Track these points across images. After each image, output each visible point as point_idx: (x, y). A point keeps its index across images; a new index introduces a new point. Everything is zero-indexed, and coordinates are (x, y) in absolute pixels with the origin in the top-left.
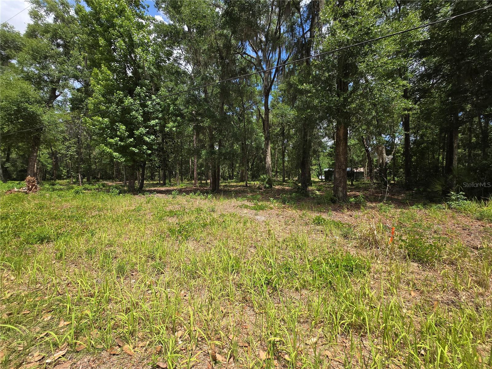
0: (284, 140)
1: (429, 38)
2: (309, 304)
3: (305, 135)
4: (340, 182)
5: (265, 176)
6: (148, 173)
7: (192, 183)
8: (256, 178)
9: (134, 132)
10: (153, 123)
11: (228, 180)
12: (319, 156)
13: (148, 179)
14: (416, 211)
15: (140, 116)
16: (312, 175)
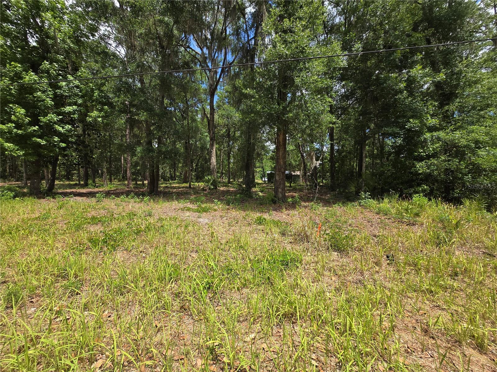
0: (229, 141)
1: (347, 66)
2: (249, 302)
3: (249, 138)
4: (280, 184)
5: (210, 177)
6: (61, 171)
7: (124, 185)
8: (201, 179)
9: (39, 118)
10: (69, 110)
11: (169, 181)
12: (262, 159)
13: (61, 179)
14: (338, 209)
15: (48, 99)
16: (256, 177)
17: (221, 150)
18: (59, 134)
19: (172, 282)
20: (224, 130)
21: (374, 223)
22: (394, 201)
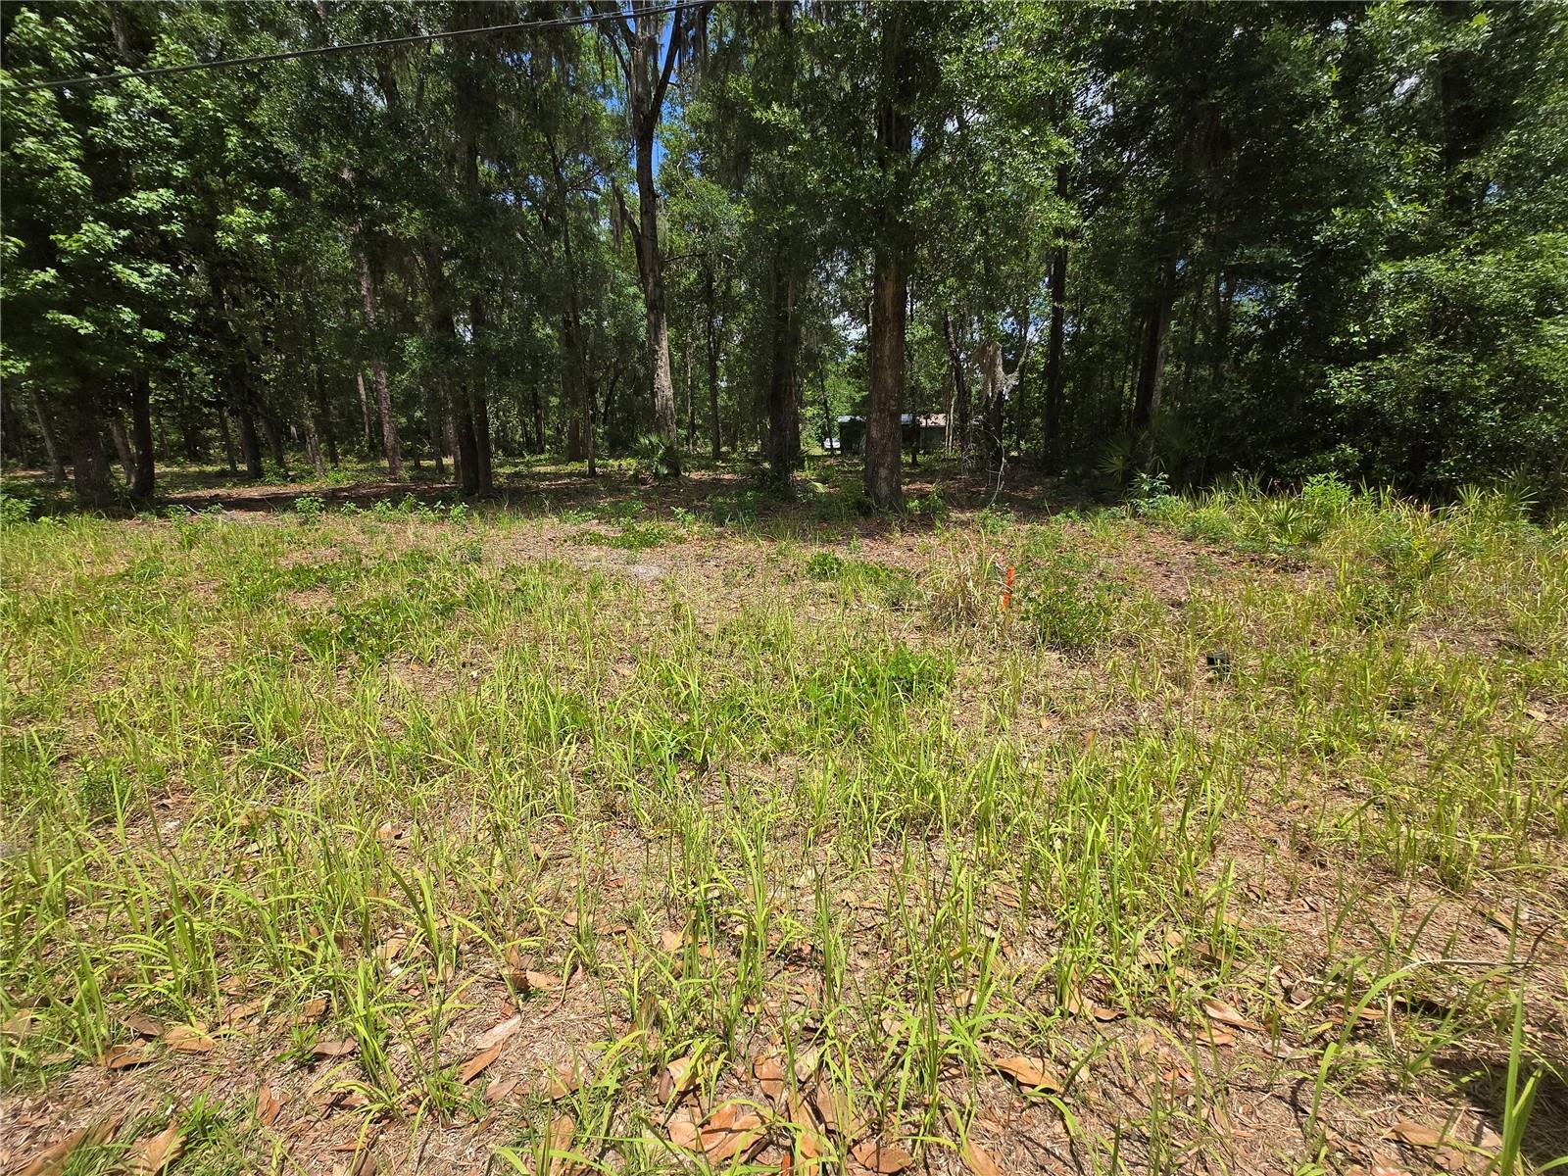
0: (713, 315)
1: (1133, 7)
2: (799, 790)
3: (782, 298)
4: (884, 453)
5: (654, 439)
6: (164, 430)
7: (381, 471)
8: (626, 447)
9: (52, 237)
10: (149, 205)
11: (523, 456)
12: (822, 375)
13: (174, 457)
14: (1065, 527)
15: (68, 164)
16: (804, 435)
17: (687, 345)
18: (132, 297)
19: (570, 743)
20: (693, 276)
21: (1174, 568)
22: (1242, 499)
